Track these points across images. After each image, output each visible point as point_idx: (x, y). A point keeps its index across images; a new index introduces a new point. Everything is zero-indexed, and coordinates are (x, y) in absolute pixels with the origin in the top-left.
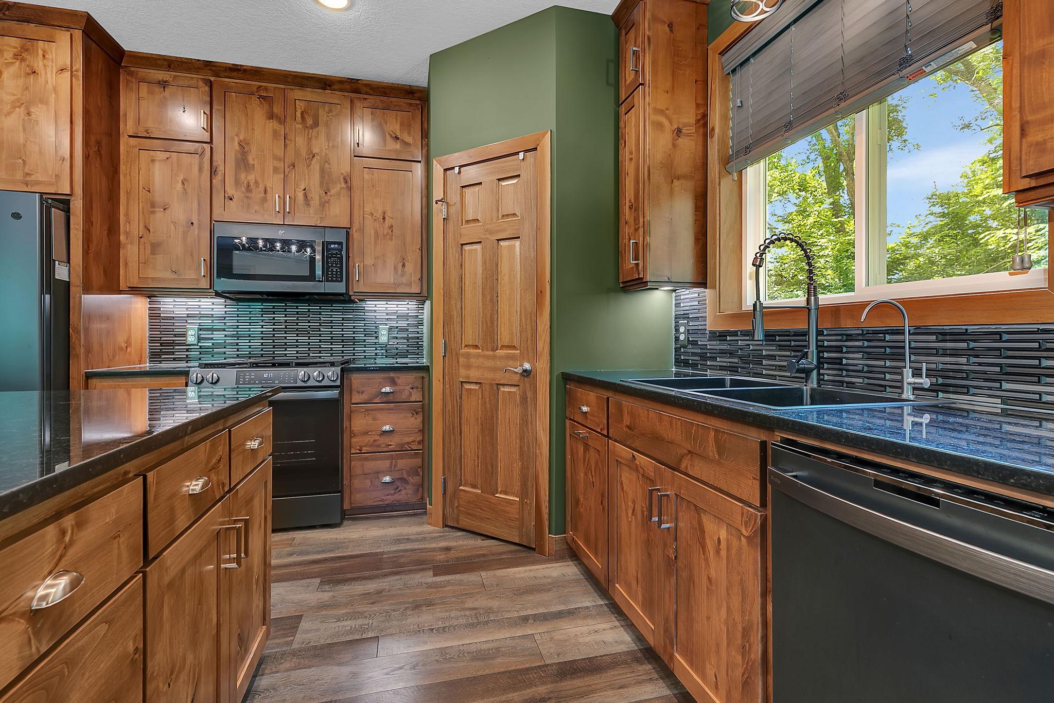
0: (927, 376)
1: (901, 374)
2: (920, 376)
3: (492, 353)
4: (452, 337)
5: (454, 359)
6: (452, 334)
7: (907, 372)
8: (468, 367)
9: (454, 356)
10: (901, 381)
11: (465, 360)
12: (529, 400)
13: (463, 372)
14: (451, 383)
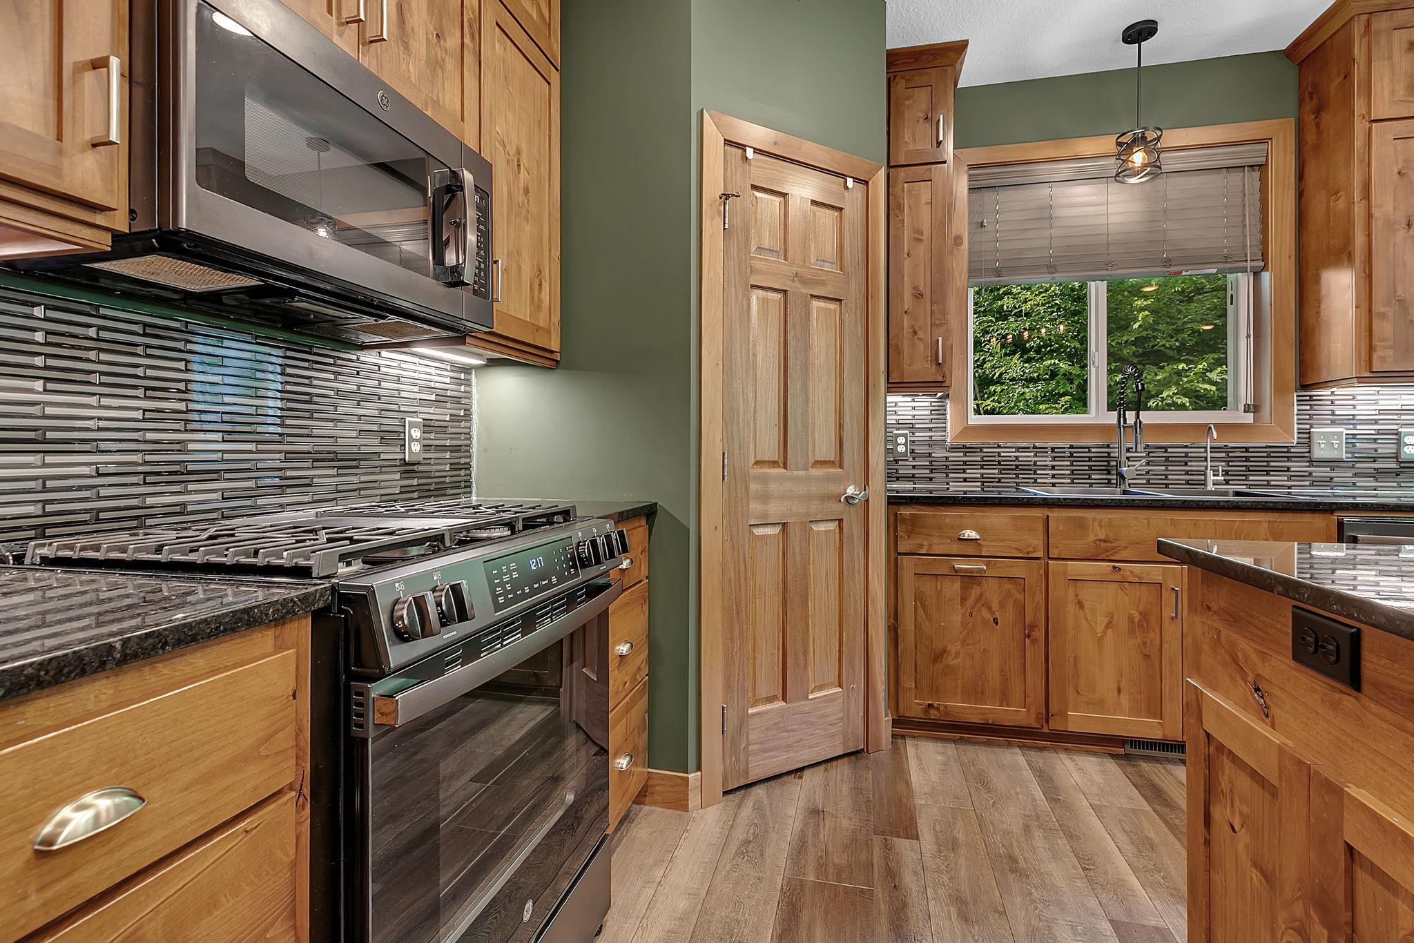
0: (1222, 475)
1: (1205, 475)
2: (1218, 475)
3: (803, 473)
4: (736, 447)
5: (739, 487)
6: (736, 442)
7: (1210, 473)
8: (765, 498)
9: (738, 480)
10: (1205, 480)
11: (759, 487)
12: (855, 538)
13: (755, 507)
14: (734, 529)
